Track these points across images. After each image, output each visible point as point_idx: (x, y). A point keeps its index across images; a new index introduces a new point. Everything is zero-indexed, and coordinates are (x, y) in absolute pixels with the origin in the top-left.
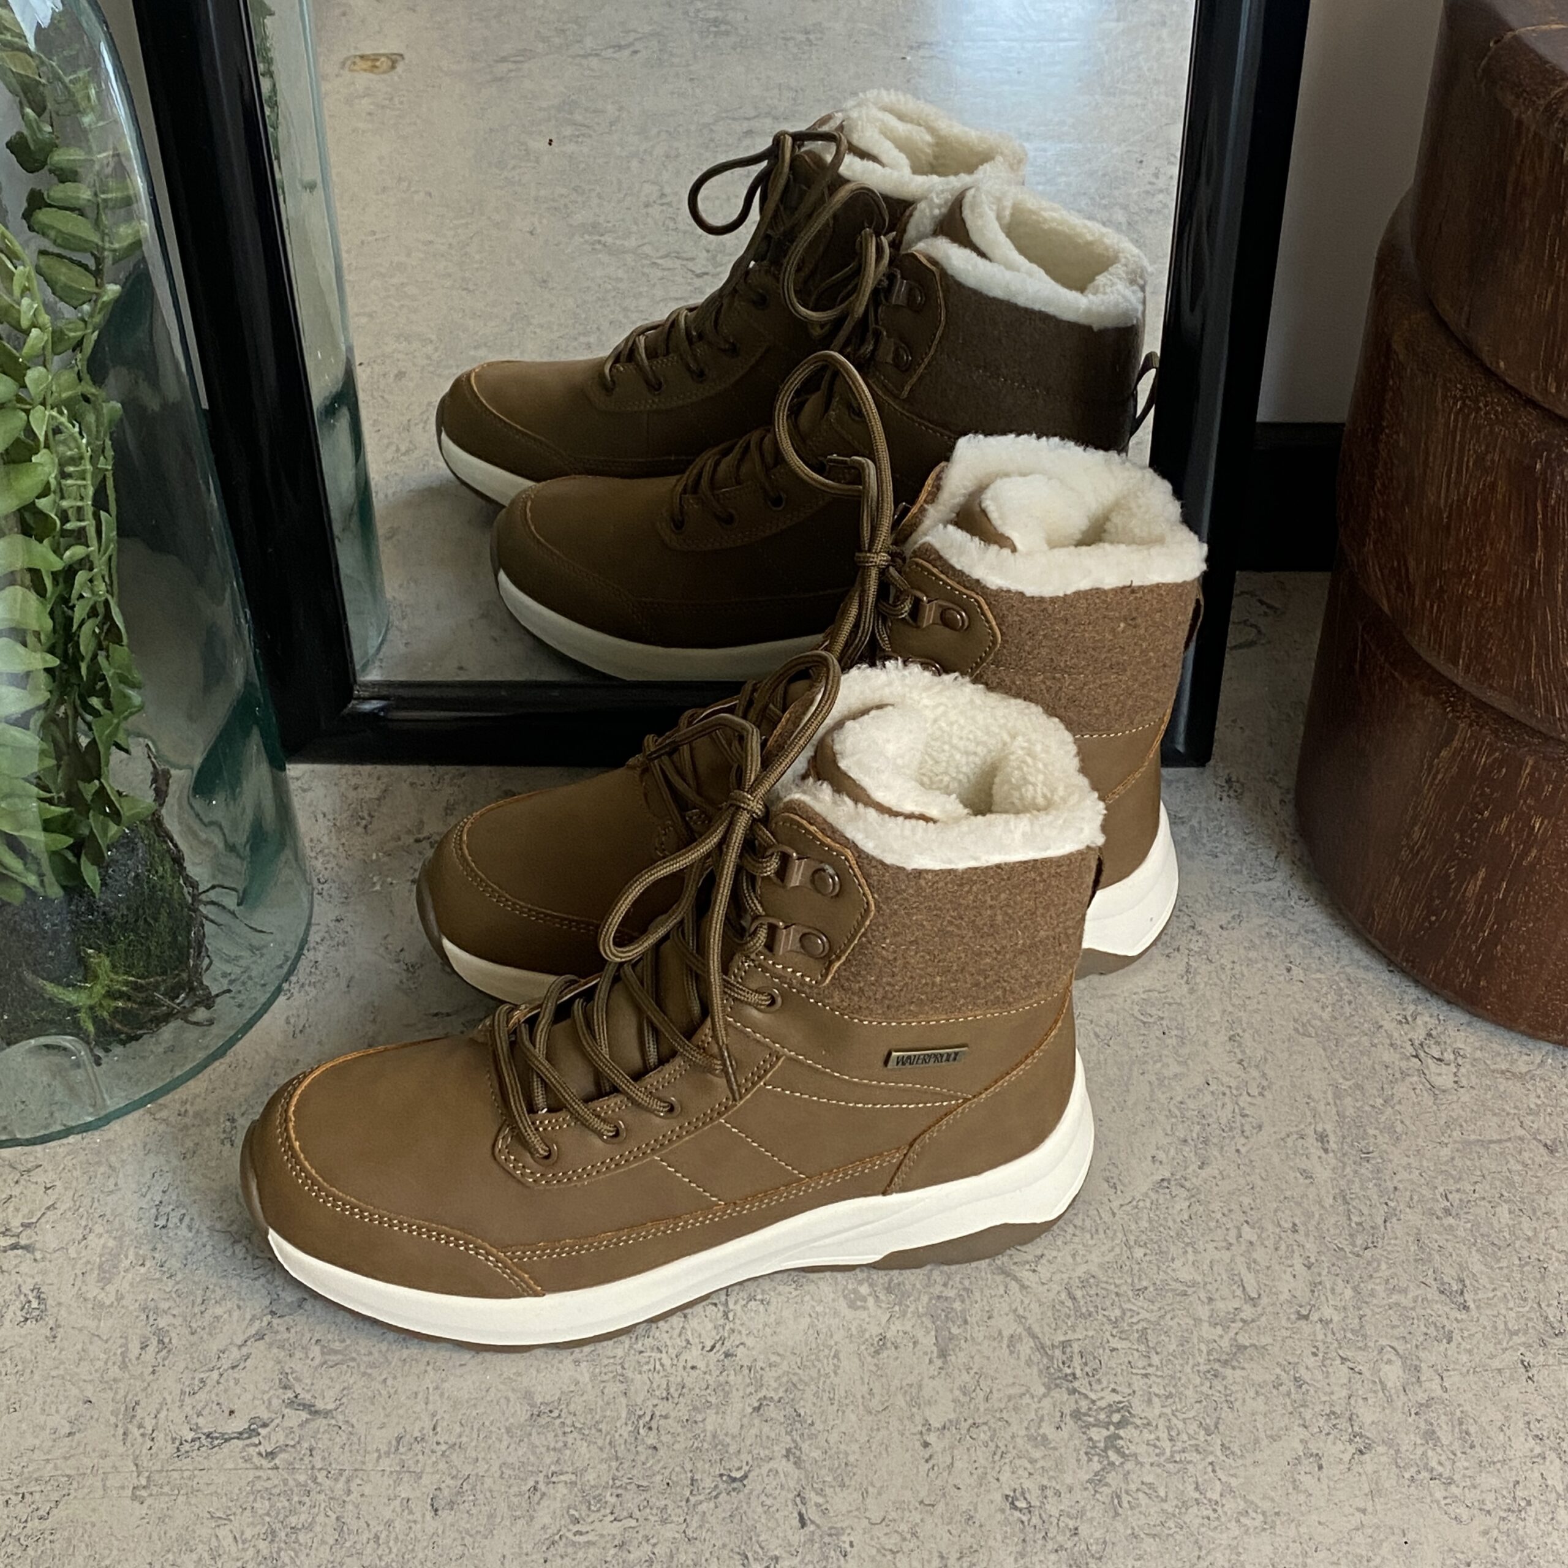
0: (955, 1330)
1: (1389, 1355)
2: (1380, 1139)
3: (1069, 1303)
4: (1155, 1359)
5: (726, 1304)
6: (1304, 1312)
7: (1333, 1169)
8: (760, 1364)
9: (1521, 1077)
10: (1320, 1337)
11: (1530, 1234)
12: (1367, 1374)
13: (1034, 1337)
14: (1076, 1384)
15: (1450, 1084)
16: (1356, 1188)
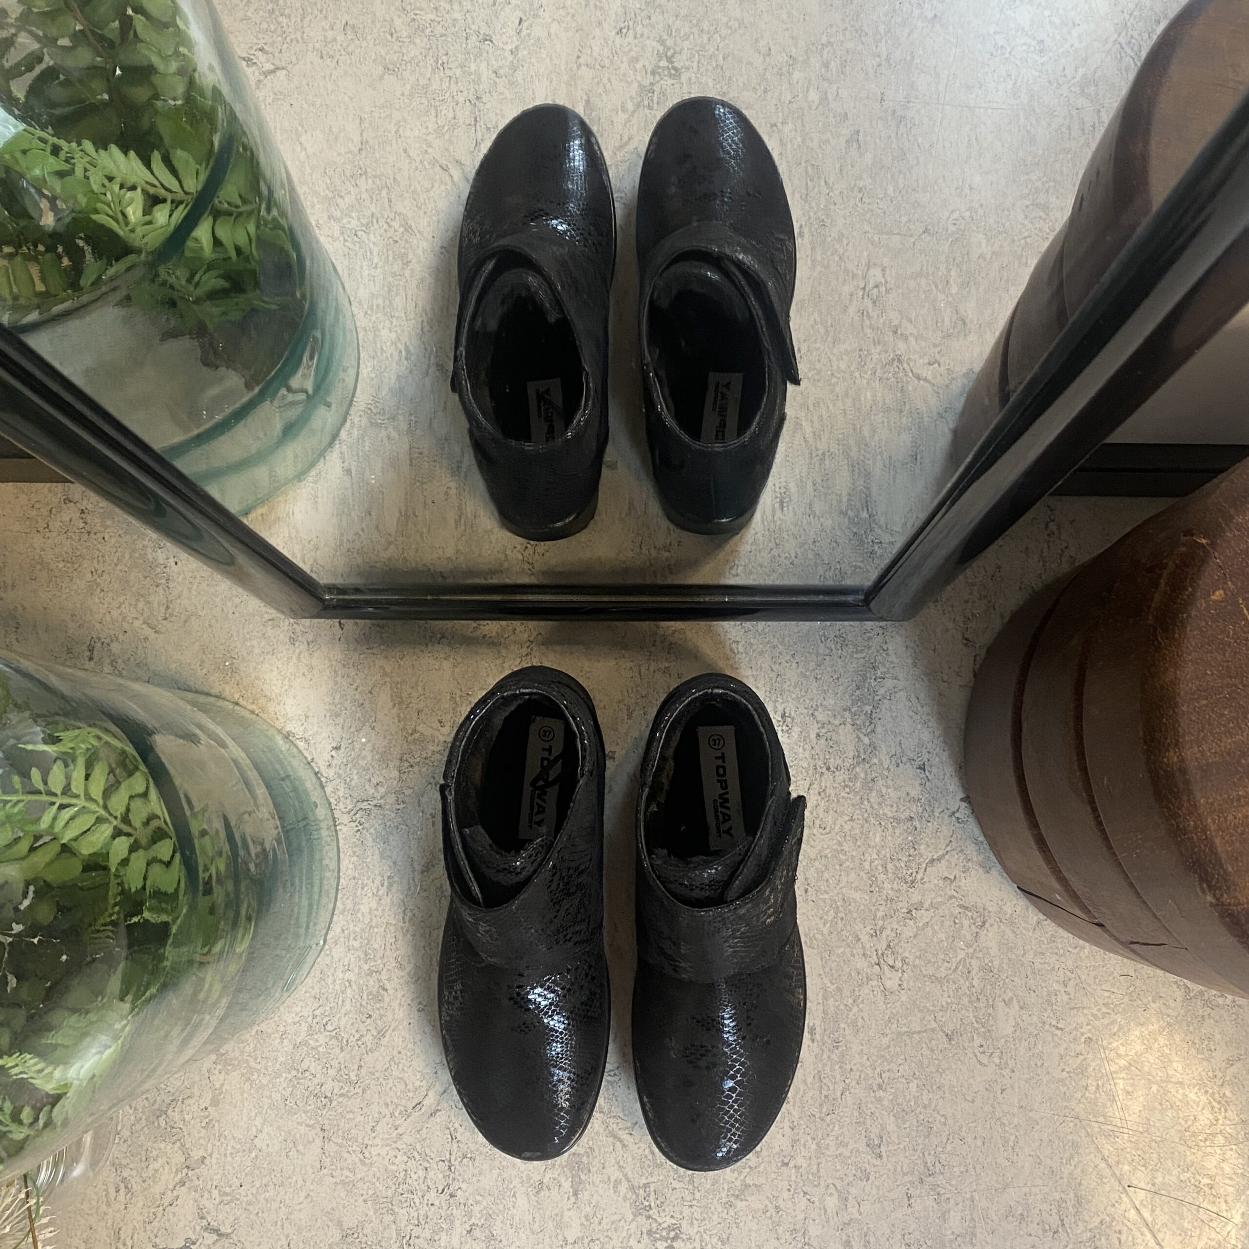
0: (583, 1177)
1: (832, 1190)
2: (847, 1032)
3: (650, 1157)
4: (698, 1195)
5: (450, 1161)
6: (786, 1161)
7: (816, 1056)
8: (470, 1201)
9: (940, 981)
10: (793, 1178)
11: (926, 1102)
12: (817, 1203)
13: (629, 1181)
14: (651, 1212)
15: (896, 987)
16: (828, 1069)
